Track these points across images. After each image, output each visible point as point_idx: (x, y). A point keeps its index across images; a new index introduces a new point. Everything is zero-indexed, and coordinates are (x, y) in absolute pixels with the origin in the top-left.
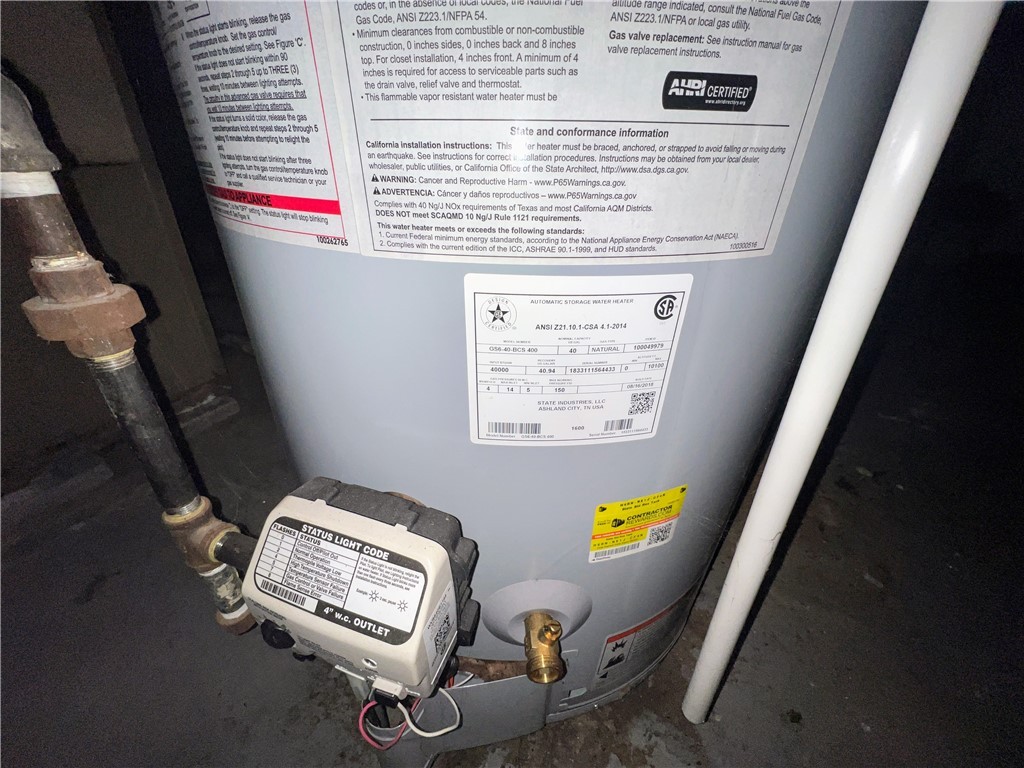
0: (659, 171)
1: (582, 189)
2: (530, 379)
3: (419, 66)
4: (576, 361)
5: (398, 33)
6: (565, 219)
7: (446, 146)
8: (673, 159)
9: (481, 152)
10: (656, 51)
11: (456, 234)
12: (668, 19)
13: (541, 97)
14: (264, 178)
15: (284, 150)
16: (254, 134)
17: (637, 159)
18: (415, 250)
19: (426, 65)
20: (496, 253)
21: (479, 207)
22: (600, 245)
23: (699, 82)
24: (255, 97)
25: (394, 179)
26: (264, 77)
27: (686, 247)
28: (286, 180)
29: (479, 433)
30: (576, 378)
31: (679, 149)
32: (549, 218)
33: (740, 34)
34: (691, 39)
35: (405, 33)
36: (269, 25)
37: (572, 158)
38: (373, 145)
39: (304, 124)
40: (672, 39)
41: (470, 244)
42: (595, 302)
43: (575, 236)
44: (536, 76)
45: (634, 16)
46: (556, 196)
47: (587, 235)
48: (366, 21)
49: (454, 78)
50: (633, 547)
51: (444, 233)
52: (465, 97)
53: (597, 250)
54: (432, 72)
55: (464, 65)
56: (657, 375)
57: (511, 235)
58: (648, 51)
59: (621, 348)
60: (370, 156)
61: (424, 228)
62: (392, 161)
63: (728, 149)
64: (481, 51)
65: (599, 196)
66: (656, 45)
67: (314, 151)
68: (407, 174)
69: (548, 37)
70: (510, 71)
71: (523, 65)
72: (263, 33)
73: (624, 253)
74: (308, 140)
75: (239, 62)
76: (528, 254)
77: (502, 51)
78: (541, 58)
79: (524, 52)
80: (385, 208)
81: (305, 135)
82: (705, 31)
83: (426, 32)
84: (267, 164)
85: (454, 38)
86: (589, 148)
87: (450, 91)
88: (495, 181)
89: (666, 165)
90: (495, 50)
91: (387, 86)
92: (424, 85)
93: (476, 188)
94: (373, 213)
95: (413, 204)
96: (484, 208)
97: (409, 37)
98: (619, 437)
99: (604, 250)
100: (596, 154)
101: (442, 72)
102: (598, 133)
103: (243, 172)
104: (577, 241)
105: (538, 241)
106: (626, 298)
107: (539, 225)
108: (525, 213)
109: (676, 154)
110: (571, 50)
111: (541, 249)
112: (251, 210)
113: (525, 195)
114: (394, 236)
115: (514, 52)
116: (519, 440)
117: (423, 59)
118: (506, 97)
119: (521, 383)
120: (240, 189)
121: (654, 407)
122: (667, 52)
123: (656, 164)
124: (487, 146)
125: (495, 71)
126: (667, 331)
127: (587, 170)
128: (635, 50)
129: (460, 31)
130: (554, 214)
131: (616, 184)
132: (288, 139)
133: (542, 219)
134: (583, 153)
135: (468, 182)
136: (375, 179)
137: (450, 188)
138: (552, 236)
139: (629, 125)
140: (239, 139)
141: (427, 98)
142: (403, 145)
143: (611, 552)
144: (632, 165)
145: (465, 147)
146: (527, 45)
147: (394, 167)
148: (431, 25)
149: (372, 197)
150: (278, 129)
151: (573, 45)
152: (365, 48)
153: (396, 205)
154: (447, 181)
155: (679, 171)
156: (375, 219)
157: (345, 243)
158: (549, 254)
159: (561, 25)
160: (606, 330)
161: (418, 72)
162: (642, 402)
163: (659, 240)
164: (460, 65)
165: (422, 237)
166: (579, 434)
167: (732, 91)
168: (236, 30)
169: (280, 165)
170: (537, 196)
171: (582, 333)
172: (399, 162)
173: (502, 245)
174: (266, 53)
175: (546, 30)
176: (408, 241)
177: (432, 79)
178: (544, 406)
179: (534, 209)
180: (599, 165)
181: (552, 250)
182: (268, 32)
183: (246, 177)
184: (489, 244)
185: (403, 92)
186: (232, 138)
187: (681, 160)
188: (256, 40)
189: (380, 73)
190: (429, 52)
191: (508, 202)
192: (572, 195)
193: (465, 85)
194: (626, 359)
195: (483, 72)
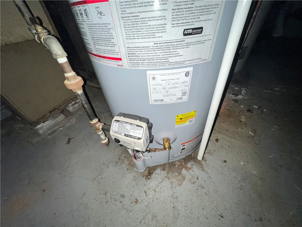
0: (184, 48)
1: (168, 53)
2: (160, 90)
3: (136, 33)
4: (170, 86)
5: (132, 27)
6: (166, 59)
7: (142, 47)
8: (186, 45)
9: (148, 48)
10: (181, 26)
11: (145, 64)
12: (183, 20)
13: (159, 37)
14: (105, 53)
15: (110, 48)
16: (103, 45)
17: (179, 46)
18: (137, 67)
19: (137, 33)
20: (152, 67)
21: (149, 58)
22: (173, 63)
23: (190, 30)
24: (103, 38)
25: (132, 54)
26: (105, 35)
27: (190, 62)
28: (110, 54)
29: (151, 102)
30: (170, 90)
31: (187, 43)
32: (163, 59)
33: (198, 20)
34: (188, 23)
35: (133, 27)
36: (106, 25)
37: (166, 48)
38: (128, 48)
39: (114, 44)
40: (184, 23)
41: (147, 65)
42: (173, 75)
43: (168, 62)
44: (158, 33)
45: (176, 20)
46: (164, 55)
47: (170, 62)
48: (125, 25)
49: (143, 35)
50: (185, 124)
51: (142, 64)
52: (145, 38)
53: (172, 64)
54: (138, 34)
55: (145, 32)
56: (187, 88)
57: (155, 63)
58: (180, 26)
59: (179, 83)
60: (127, 50)
61: (138, 63)
62: (132, 51)
63: (198, 42)
64: (147, 30)
65: (172, 54)
66: (181, 25)
67: (116, 49)
68: (135, 53)
69: (160, 26)
70: (153, 33)
71: (155, 31)
72: (105, 26)
73: (178, 65)
74: (115, 47)
75: (100, 31)
76: (159, 66)
77: (151, 29)
78: (159, 30)
79: (156, 29)
80: (131, 59)
81: (114, 46)
82: (191, 21)
83: (137, 27)
84: (106, 51)
85: (142, 28)
86: (169, 45)
87: (142, 37)
88: (152, 53)
89: (185, 47)
90: (150, 29)
91: (130, 37)
92: (137, 36)
93: (148, 55)
94: (128, 60)
95: (136, 58)
96: (150, 58)
97: (134, 28)
98: (180, 101)
99: (174, 64)
100: (171, 46)
101: (140, 34)
102: (171, 42)
103: (100, 52)
104: (168, 63)
105: (161, 64)
106: (179, 73)
107: (160, 61)
108: (158, 59)
109: (187, 44)
110: (164, 28)
111: (161, 65)
112: (102, 59)
113: (157, 55)
114: (132, 65)
115: (154, 29)
116: (159, 103)
117: (137, 32)
118: (153, 38)
119: (159, 91)
120: (100, 55)
121: (187, 94)
122: (183, 26)
123: (183, 47)
124: (150, 47)
125: (150, 33)
126: (188, 79)
127: (169, 50)
128: (177, 26)
129: (143, 26)
130: (163, 58)
131: (175, 52)
132: (111, 46)
133: (161, 60)
134: (168, 46)
135: (146, 54)
136: (128, 54)
137: (143, 55)
138: (163, 63)
139: (177, 40)
140: (100, 45)
141: (138, 39)
142: (134, 48)
143: (180, 125)
144: (178, 48)
145: (145, 47)
146: (156, 28)
147: (132, 52)
148: (138, 26)
149: (128, 57)
150: (108, 44)
151: (165, 27)
152: (125, 30)
153: (133, 59)
154: (142, 54)
155: (188, 47)
156: (129, 61)
157: (123, 66)
158: (163, 66)
159: (162, 24)
160: (175, 80)
161: (136, 34)
162: (184, 94)
163: (185, 61)
164: (144, 32)
165: (138, 65)
166: (171, 101)
167: (198, 30)
168: (99, 25)
169: (109, 51)
170: (160, 55)
171: (171, 81)
172: (133, 51)
173: (154, 65)
174: (105, 30)
175: (159, 25)
176: (135, 65)
177: (138, 35)
178: (164, 96)
179: (159, 58)
180: (172, 48)
181: (163, 65)
182: (106, 26)
183: (101, 53)
184: (151, 65)
185: (133, 38)
186: (98, 45)
187: (188, 45)
188: (103, 28)
189: (129, 34)
190: (138, 30)
191: (154, 57)
192: (167, 55)
193: (145, 36)
194: (180, 85)
195: (148, 33)
